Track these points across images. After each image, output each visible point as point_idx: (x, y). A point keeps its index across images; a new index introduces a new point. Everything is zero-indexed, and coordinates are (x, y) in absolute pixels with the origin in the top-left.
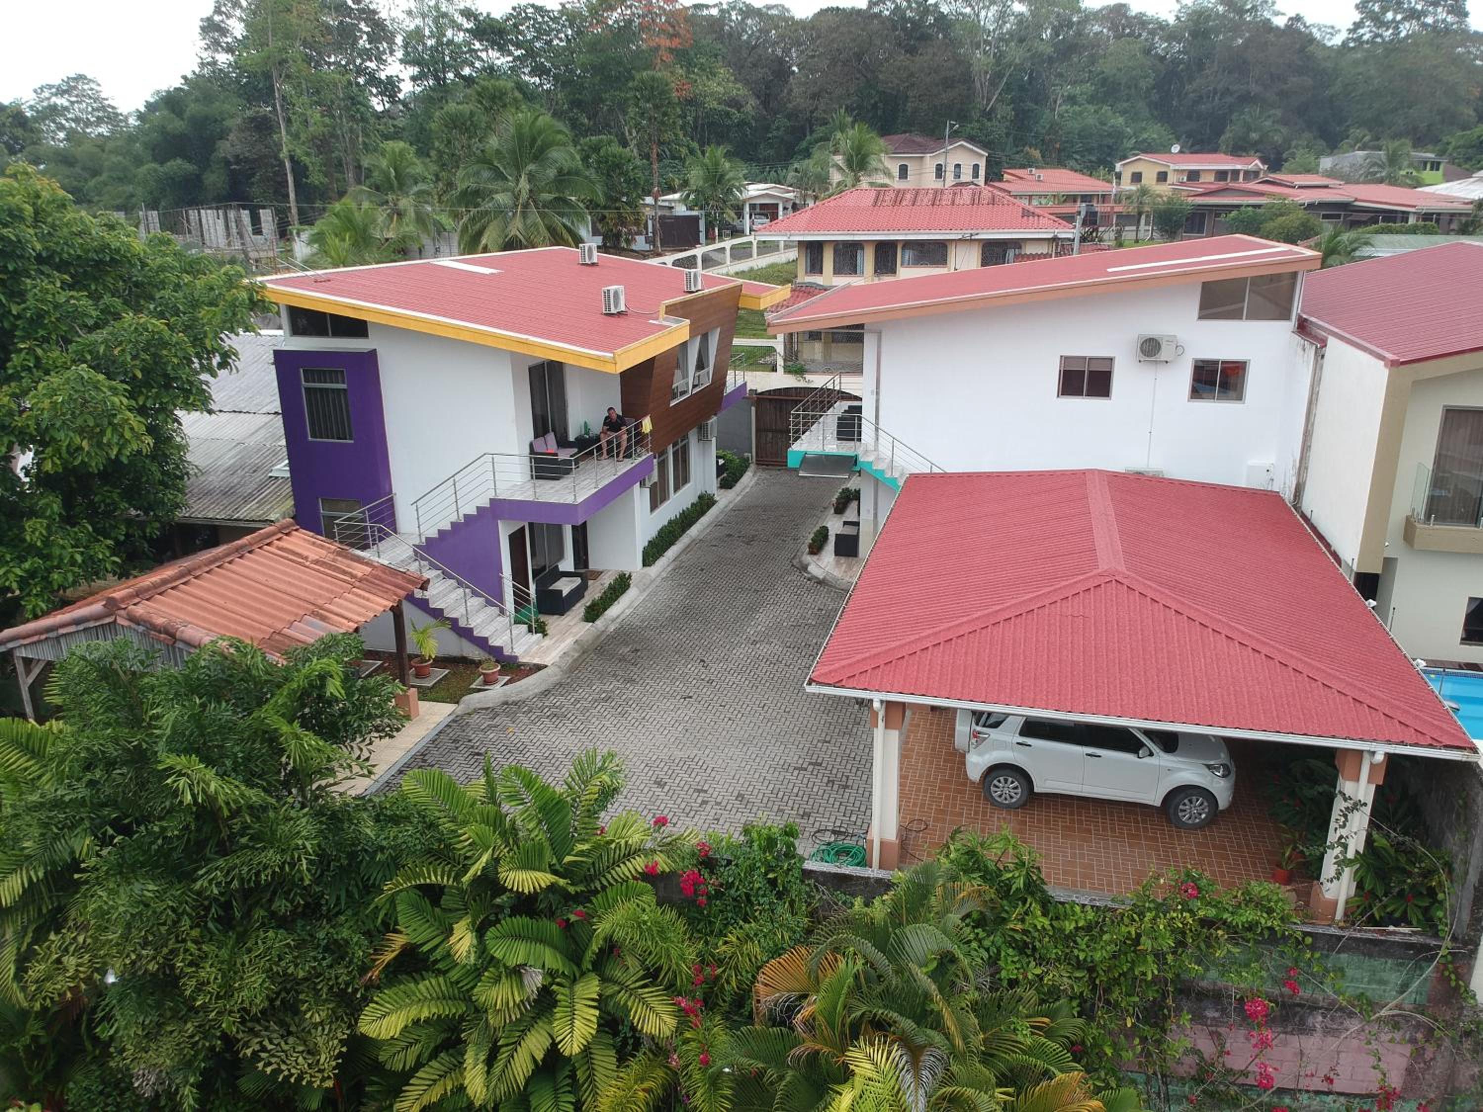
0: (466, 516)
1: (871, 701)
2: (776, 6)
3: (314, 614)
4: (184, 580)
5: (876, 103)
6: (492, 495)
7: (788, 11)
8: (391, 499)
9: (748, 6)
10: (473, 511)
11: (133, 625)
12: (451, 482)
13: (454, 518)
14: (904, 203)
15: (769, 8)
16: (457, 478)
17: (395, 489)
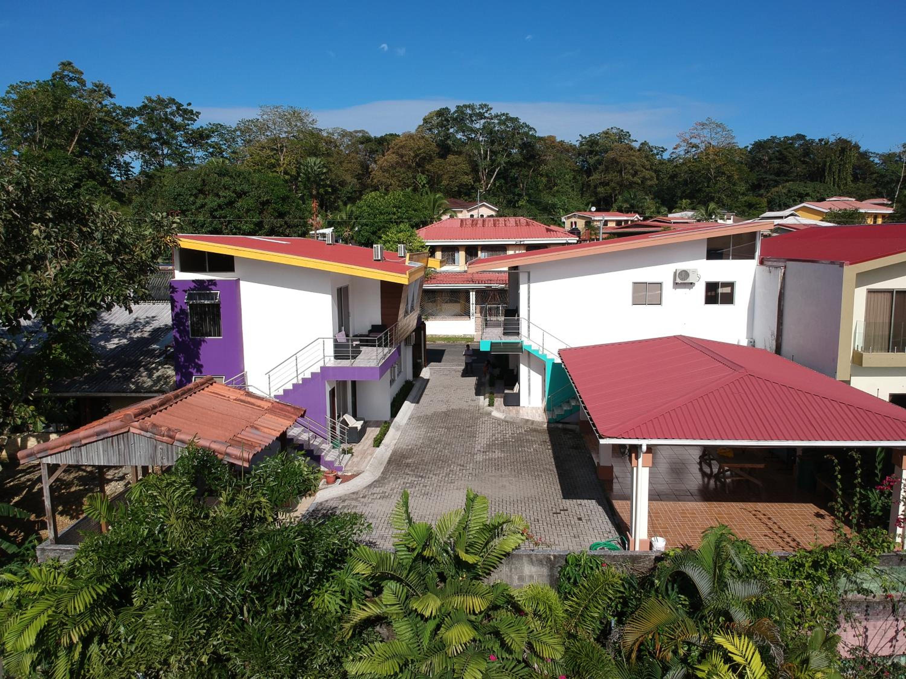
0: (304, 380)
1: (641, 445)
2: (360, 132)
3: (252, 427)
4: (165, 407)
5: (424, 184)
6: (322, 365)
7: (367, 133)
8: (243, 375)
9: (344, 131)
10: (308, 375)
11: (143, 433)
12: (294, 357)
13: (295, 381)
14: (478, 226)
15: (356, 132)
16: (298, 355)
17: (246, 369)
